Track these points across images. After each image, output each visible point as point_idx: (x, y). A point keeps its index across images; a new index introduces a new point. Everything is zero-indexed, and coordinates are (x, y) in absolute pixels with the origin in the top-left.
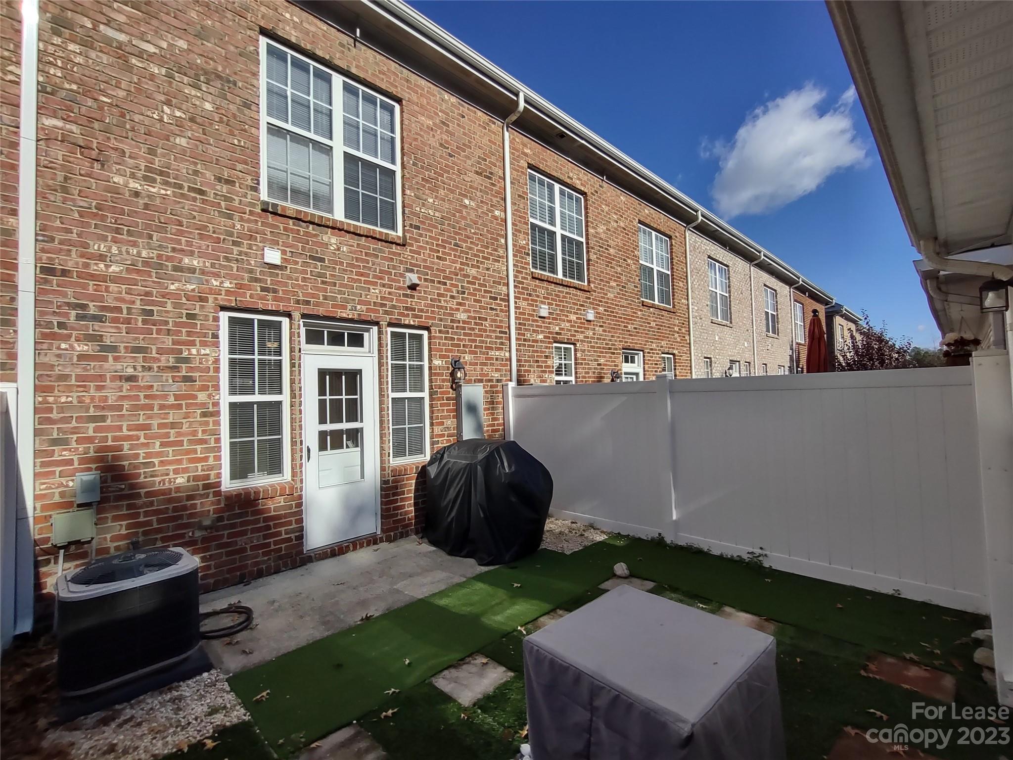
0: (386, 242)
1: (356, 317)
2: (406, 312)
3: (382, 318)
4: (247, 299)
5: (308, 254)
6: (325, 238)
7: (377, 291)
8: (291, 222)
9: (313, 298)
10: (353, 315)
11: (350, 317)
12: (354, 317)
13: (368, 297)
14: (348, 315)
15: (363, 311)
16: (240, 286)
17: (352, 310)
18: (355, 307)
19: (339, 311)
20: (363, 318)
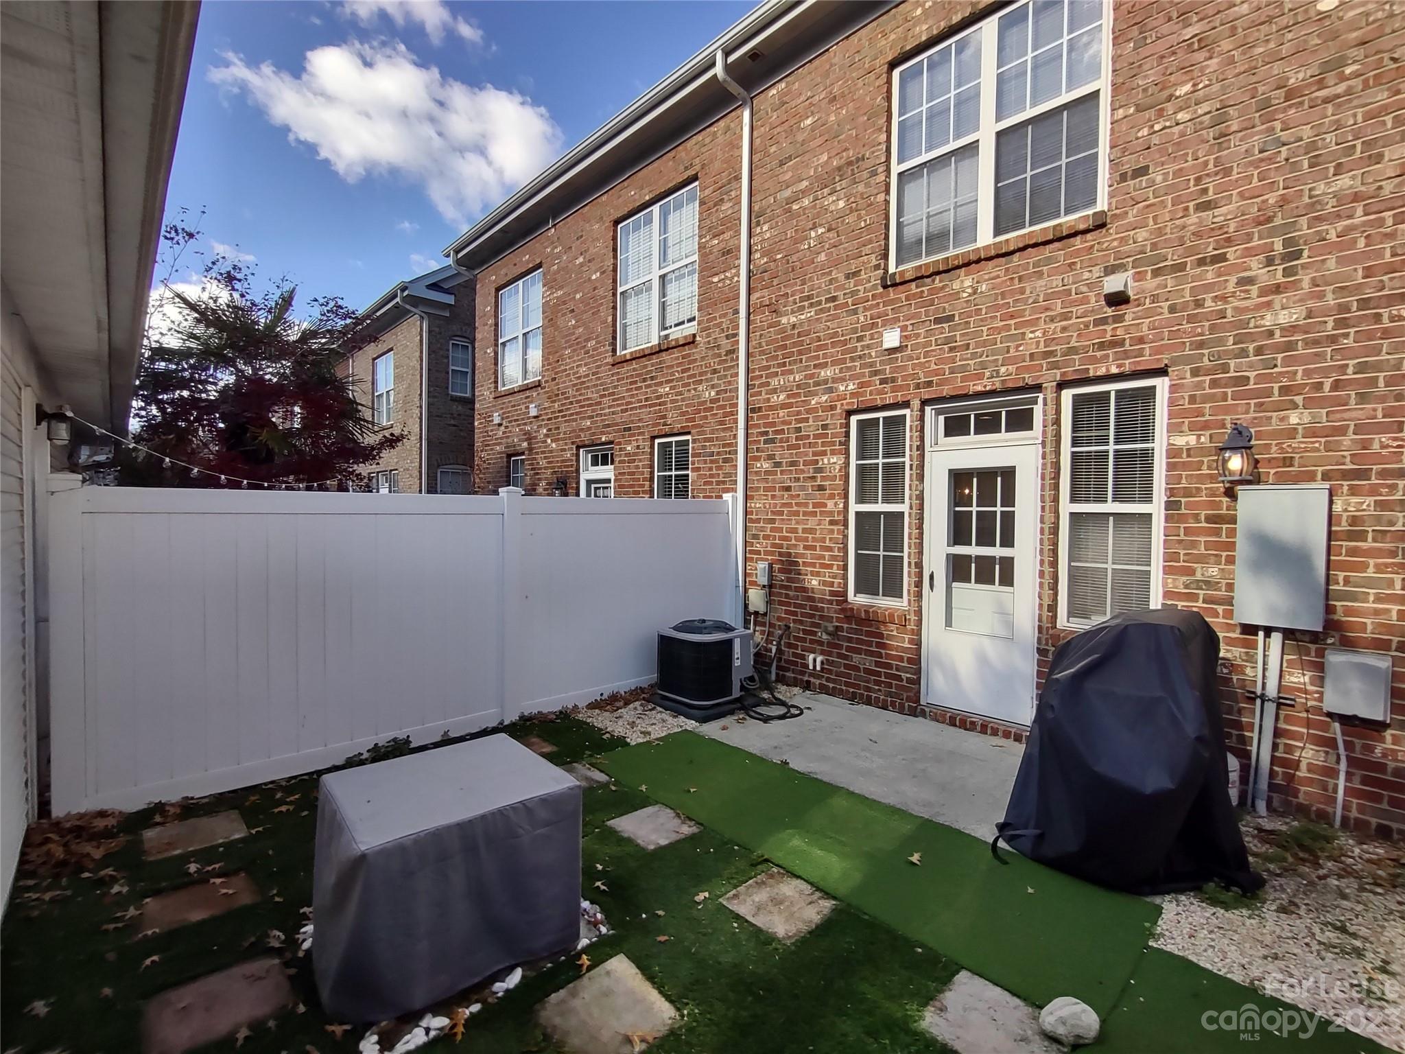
0: (1060, 239)
1: (998, 386)
2: (1099, 354)
3: (1045, 377)
4: (867, 398)
5: (932, 318)
6: (956, 285)
7: (1038, 334)
8: (913, 285)
9: (937, 375)
10: (993, 385)
11: (988, 388)
12: (994, 387)
13: (1021, 348)
14: (985, 386)
15: (1011, 374)
16: (861, 385)
17: (992, 377)
18: (998, 372)
19: (972, 384)
20: (1011, 385)
